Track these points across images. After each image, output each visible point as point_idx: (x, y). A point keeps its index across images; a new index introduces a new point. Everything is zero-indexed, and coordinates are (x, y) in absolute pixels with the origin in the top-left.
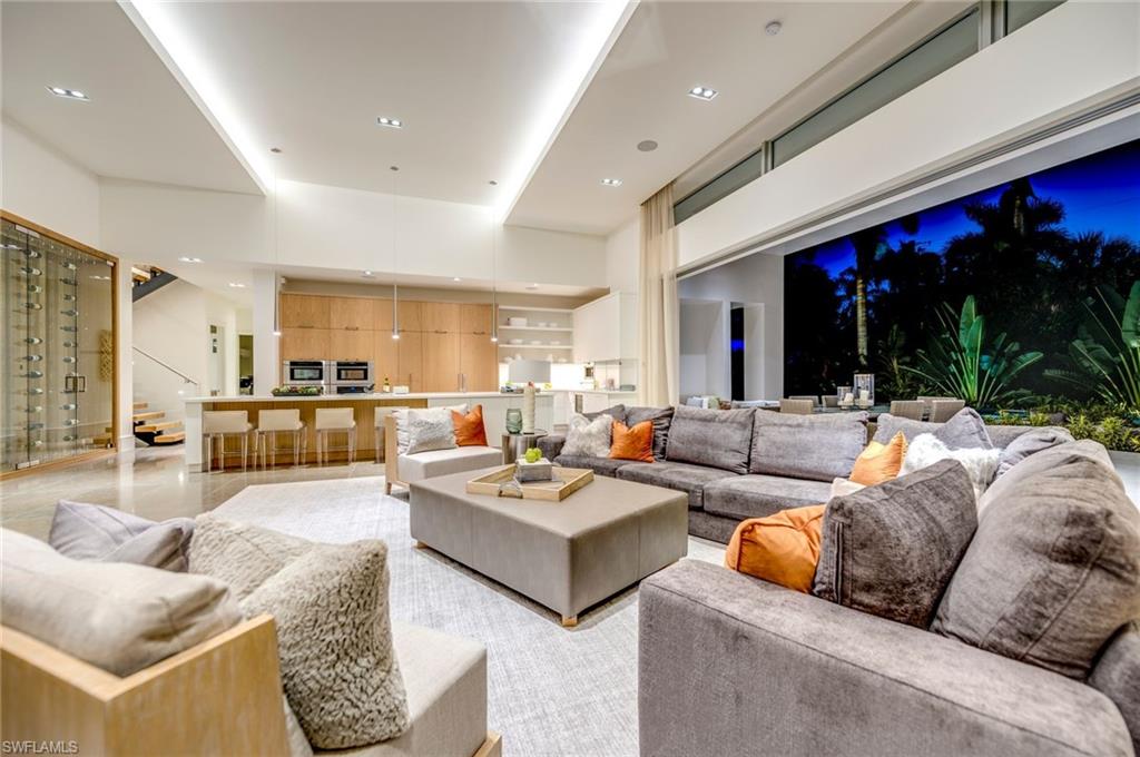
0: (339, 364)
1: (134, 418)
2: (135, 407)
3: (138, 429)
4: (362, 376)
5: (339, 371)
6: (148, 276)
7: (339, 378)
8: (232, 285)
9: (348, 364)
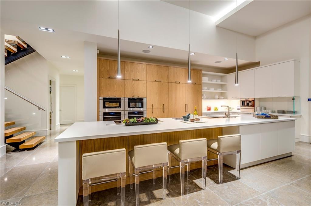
0: (129, 99)
1: (5, 134)
2: (6, 125)
3: (8, 141)
4: (140, 106)
5: (129, 103)
6: (16, 50)
7: (129, 107)
8: (64, 57)
9: (134, 99)
